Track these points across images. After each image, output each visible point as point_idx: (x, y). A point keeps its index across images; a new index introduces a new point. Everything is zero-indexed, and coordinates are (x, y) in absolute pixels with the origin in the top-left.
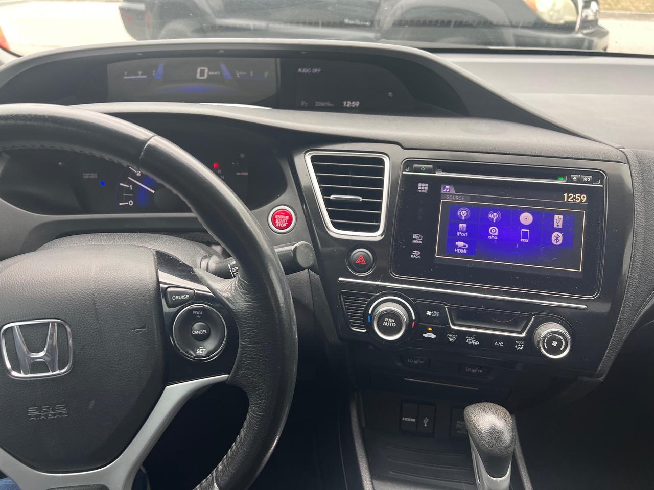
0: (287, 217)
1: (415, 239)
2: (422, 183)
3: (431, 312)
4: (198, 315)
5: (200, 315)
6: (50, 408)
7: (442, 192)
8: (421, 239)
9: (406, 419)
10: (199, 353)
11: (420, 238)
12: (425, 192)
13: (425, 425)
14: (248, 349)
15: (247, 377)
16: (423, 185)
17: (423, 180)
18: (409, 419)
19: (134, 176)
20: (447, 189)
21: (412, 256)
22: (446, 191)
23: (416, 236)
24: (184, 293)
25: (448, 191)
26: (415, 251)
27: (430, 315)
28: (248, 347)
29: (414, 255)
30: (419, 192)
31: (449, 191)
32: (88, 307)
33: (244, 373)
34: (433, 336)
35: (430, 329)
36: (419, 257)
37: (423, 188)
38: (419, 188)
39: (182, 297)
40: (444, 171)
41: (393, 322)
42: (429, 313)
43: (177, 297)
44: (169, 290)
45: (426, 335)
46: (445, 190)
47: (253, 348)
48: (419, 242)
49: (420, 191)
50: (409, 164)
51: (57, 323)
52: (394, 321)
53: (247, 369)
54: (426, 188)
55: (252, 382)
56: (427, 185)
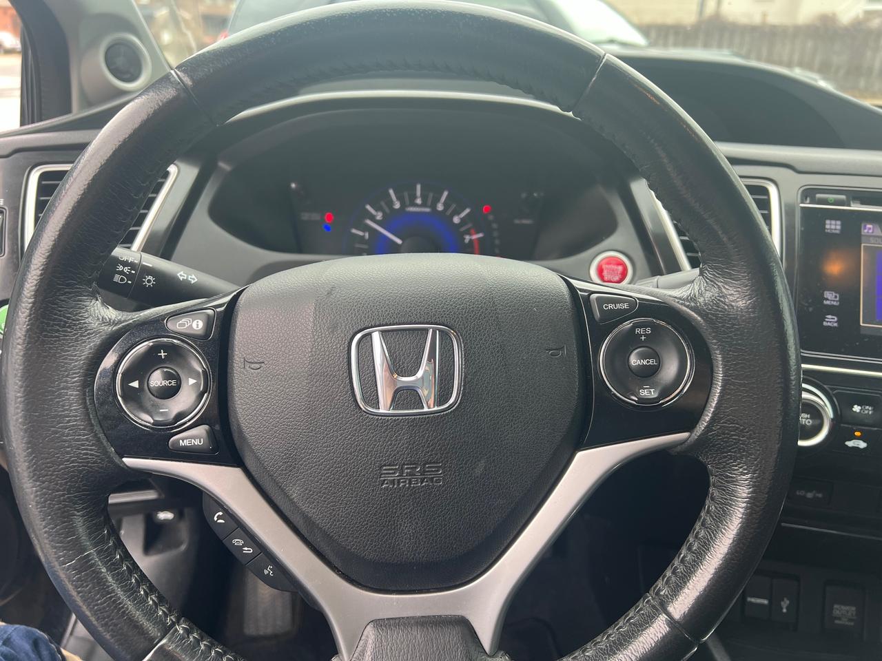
0: (620, 268)
1: (827, 299)
2: (831, 219)
3: (860, 408)
4: (641, 335)
5: (645, 335)
6: (416, 468)
7: (863, 233)
8: (838, 299)
9: (753, 600)
10: (645, 395)
11: (836, 297)
12: (838, 232)
13: (785, 610)
14: (732, 387)
15: (728, 434)
16: (833, 222)
17: (834, 215)
18: (759, 601)
19: (373, 218)
20: (870, 229)
21: (825, 324)
22: (868, 232)
23: (828, 294)
24: (620, 301)
25: (871, 231)
26: (829, 316)
27: (858, 411)
28: (734, 384)
29: (828, 322)
30: (828, 233)
31: (873, 232)
32: (487, 309)
33: (721, 427)
34: (862, 445)
35: (857, 434)
36: (836, 325)
37: (833, 227)
38: (827, 227)
39: (618, 306)
40: (863, 203)
41: (807, 418)
42: (857, 408)
43: (611, 306)
44: (594, 296)
45: (850, 444)
46: (866, 231)
47: (741, 385)
48: (835, 303)
49: (829, 231)
50: (809, 193)
51: (440, 330)
52: (809, 416)
53: (728, 420)
54: (839, 227)
55: (735, 443)
56: (839, 222)
